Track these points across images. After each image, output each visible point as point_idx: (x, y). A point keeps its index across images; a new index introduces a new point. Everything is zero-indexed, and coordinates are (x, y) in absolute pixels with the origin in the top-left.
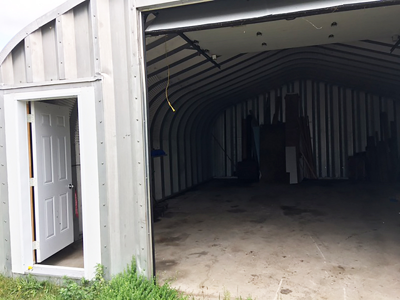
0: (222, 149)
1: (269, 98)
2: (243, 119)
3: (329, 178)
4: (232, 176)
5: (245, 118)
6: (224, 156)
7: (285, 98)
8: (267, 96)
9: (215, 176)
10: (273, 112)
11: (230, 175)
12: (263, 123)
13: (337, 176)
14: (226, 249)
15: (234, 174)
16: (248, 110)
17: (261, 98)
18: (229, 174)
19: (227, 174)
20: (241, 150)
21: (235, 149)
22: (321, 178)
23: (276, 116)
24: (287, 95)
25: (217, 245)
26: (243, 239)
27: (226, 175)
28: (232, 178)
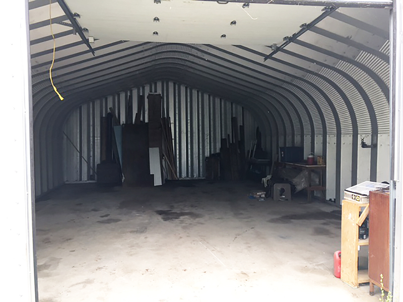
0: (77, 149)
1: (131, 97)
2: (101, 117)
3: (188, 178)
4: (88, 180)
5: (104, 116)
6: (79, 158)
7: (148, 98)
8: (129, 94)
9: (67, 181)
10: (135, 111)
11: (86, 179)
12: (124, 123)
13: (195, 177)
14: (115, 272)
15: (90, 177)
16: (108, 108)
17: (123, 96)
18: (85, 177)
19: (83, 177)
20: (99, 151)
21: (92, 149)
22: (181, 179)
23: (138, 115)
24: (149, 94)
25: (102, 268)
26: (131, 255)
27: (81, 179)
28: (88, 182)
